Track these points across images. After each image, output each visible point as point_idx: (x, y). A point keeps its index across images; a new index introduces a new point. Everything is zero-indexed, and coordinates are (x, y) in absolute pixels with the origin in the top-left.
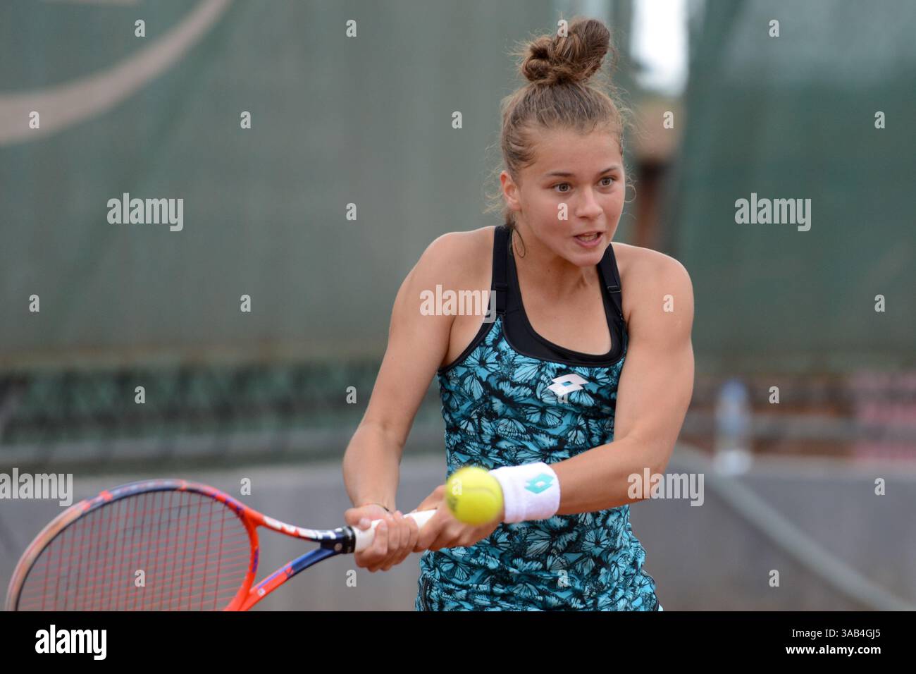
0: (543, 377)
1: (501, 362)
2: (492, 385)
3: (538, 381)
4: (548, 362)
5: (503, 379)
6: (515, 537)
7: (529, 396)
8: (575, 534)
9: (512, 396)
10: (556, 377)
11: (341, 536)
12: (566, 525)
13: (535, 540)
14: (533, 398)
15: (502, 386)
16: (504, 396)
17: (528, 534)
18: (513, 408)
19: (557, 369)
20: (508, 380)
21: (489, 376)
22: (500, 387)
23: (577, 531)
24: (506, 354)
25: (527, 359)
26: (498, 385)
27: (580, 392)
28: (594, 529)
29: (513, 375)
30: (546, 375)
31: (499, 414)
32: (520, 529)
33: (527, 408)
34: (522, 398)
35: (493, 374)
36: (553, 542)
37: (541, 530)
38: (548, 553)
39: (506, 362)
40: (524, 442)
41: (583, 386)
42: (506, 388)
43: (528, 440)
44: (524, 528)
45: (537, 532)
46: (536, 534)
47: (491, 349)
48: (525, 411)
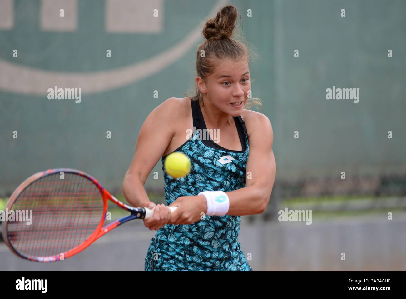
0: (216, 156)
1: (199, 148)
2: (195, 158)
3: (214, 157)
4: (218, 150)
5: (200, 155)
6: (200, 229)
7: (211, 163)
8: (225, 230)
9: (203, 163)
10: (222, 156)
11: (140, 210)
12: (222, 226)
13: (209, 231)
14: (212, 164)
15: (199, 158)
16: (200, 163)
17: (206, 228)
18: (203, 168)
19: (222, 153)
20: (202, 156)
21: (193, 154)
22: (198, 159)
23: (226, 229)
24: (201, 146)
25: (209, 148)
26: (197, 158)
27: (231, 164)
28: (231, 230)
29: (204, 154)
30: (217, 155)
31: (196, 172)
32: (202, 226)
33: (209, 169)
34: (208, 164)
35: (195, 153)
36: (216, 233)
37: (211, 227)
38: (213, 238)
39: (201, 149)
40: (206, 184)
41: (233, 161)
42: (201, 160)
43: (208, 183)
44: (204, 225)
45: (210, 227)
46: (209, 229)
47: (194, 143)
48: (208, 170)
